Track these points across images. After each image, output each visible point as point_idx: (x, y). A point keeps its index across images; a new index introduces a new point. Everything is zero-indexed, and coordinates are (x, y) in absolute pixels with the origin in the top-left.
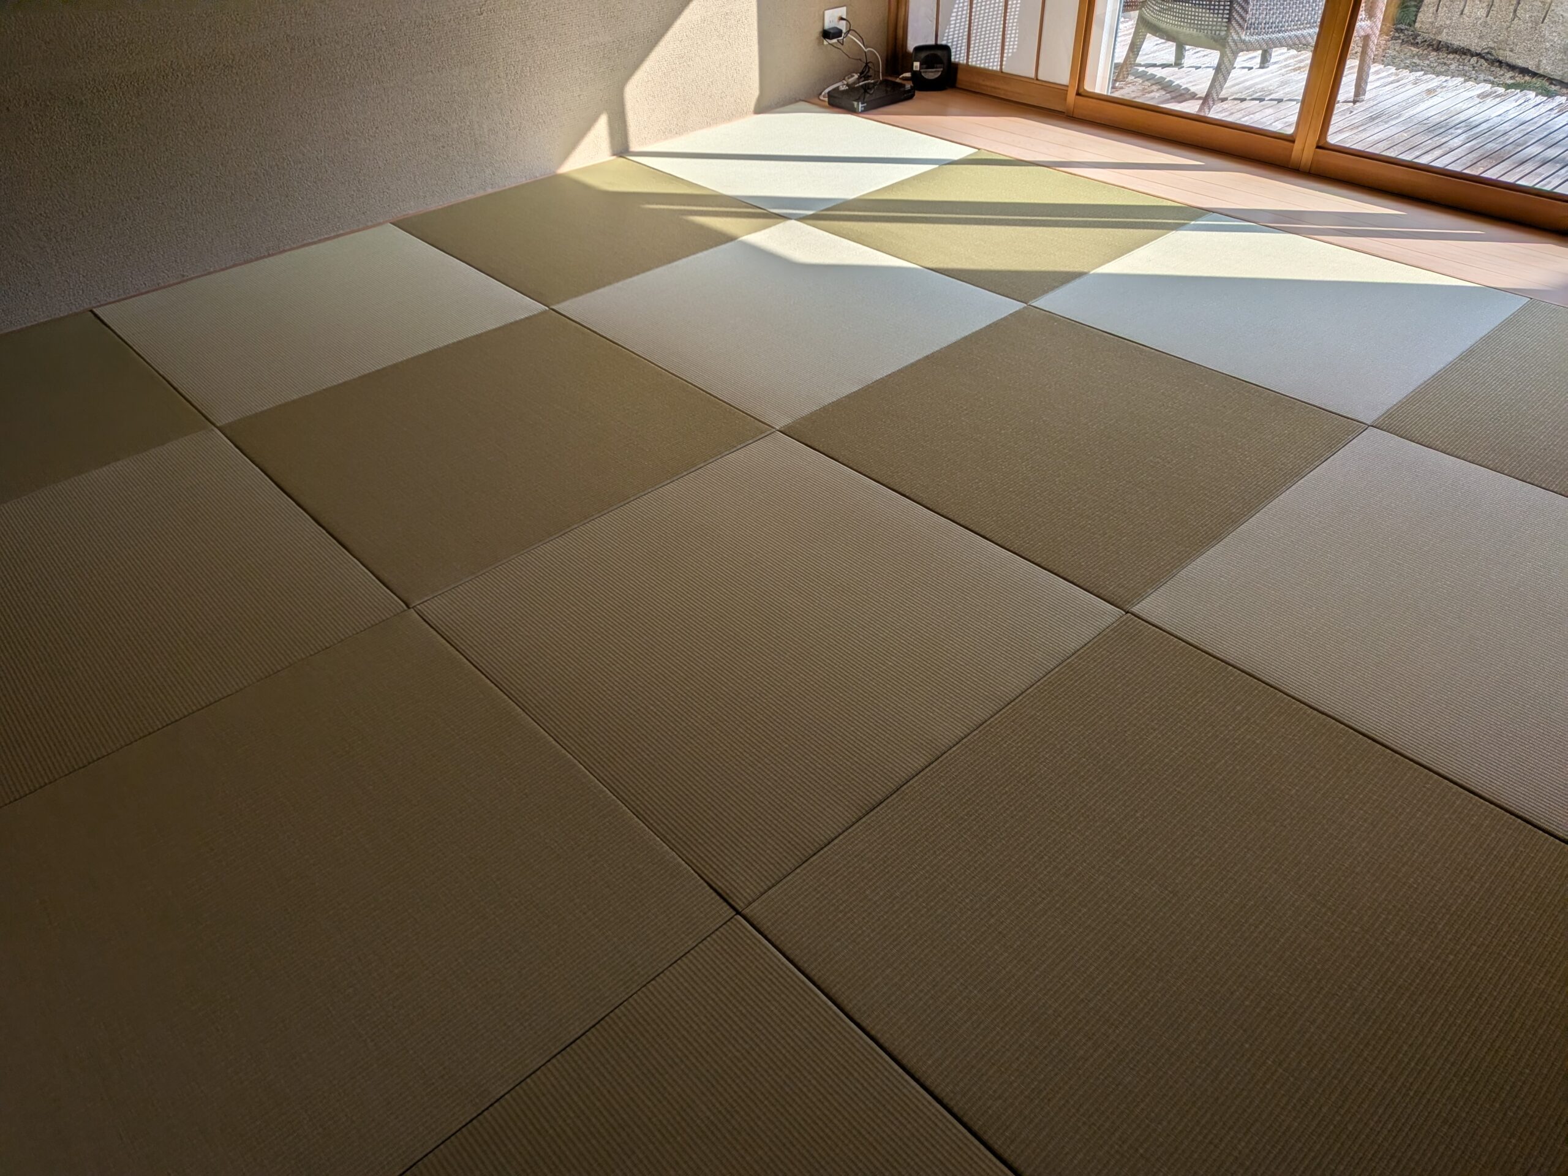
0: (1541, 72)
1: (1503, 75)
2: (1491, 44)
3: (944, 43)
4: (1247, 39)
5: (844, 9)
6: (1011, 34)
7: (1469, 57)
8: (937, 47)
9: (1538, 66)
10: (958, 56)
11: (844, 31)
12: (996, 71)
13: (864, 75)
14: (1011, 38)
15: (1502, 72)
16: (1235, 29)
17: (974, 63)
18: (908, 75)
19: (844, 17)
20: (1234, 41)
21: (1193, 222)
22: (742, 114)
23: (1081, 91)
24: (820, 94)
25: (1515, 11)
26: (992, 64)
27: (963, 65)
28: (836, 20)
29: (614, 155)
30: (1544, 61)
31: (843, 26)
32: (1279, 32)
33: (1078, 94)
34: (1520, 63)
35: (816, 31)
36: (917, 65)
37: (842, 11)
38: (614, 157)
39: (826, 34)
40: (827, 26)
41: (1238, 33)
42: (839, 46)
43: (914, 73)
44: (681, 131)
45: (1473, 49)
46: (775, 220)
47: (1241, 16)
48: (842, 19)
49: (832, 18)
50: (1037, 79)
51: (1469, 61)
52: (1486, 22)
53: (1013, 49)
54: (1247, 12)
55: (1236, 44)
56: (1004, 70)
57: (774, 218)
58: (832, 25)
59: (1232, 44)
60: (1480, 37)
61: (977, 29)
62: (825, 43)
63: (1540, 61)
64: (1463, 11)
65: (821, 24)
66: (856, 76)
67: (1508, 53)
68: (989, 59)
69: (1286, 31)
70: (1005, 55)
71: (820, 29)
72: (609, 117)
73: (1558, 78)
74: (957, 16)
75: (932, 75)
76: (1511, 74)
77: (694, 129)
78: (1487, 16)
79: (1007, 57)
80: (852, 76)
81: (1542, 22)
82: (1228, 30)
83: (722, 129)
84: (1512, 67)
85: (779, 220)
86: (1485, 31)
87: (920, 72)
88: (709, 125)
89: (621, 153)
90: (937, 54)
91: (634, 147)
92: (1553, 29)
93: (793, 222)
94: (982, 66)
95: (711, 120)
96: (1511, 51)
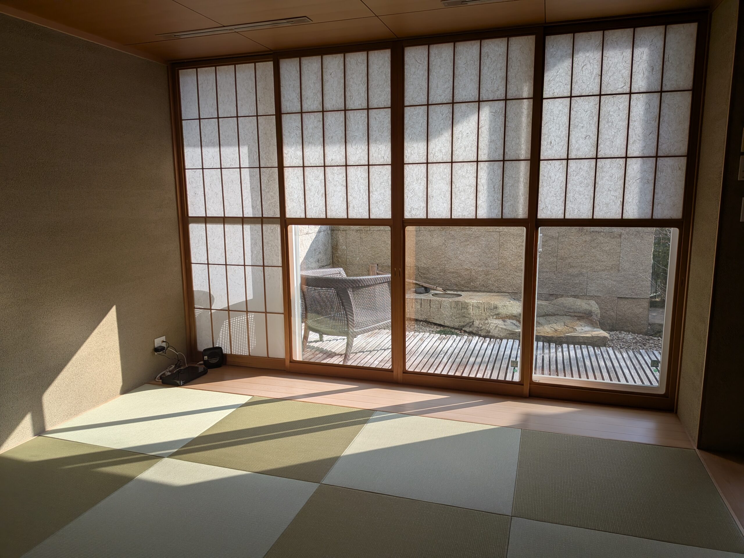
0: (446, 325)
1: (433, 327)
2: (426, 317)
3: (217, 346)
4: (356, 331)
5: (165, 337)
6: (252, 339)
7: (419, 322)
8: (214, 348)
9: (444, 323)
10: (226, 350)
11: (166, 347)
12: (247, 356)
13: (177, 366)
14: (252, 341)
15: (433, 326)
16: (351, 328)
17: (234, 353)
18: (202, 362)
19: (165, 341)
20: (352, 332)
21: (371, 418)
22: (113, 397)
23: (291, 361)
24: (156, 378)
25: (430, 305)
26: (245, 353)
27: (229, 354)
28: (160, 343)
29: (35, 436)
30: (446, 321)
31: (164, 345)
32: (367, 326)
33: (290, 362)
34: (438, 322)
35: (152, 348)
36: (206, 358)
37: (163, 338)
38: (36, 437)
39: (156, 350)
40: (156, 345)
41: (352, 329)
42: (164, 354)
43: (205, 361)
44: (77, 412)
45: (420, 319)
46: (156, 460)
47: (352, 322)
48: (163, 342)
49: (158, 342)
50: (269, 357)
51: (420, 323)
52: (421, 310)
53: (254, 345)
54: (354, 321)
55: (352, 333)
56: (251, 355)
57: (154, 459)
58: (159, 345)
59: (351, 334)
60: (421, 315)
61: (234, 338)
62: (156, 354)
63: (444, 321)
64: (412, 306)
65: (153, 346)
66: (173, 366)
67: (433, 320)
68: (242, 351)
69: (369, 326)
70: (250, 348)
71: (153, 348)
72: (32, 415)
73: (453, 327)
74: (223, 334)
75: (214, 361)
76: (435, 327)
77: (85, 410)
78: (421, 308)
79: (251, 349)
80: (172, 367)
81: (440, 308)
82: (348, 328)
83: (103, 407)
84: (435, 324)
85: (158, 460)
86: (422, 313)
87: (208, 360)
88: (94, 406)
89: (40, 433)
90: (216, 352)
91: (49, 428)
92: (445, 310)
93: (166, 459)
94: (239, 354)
95: (96, 403)
96: (433, 319)
